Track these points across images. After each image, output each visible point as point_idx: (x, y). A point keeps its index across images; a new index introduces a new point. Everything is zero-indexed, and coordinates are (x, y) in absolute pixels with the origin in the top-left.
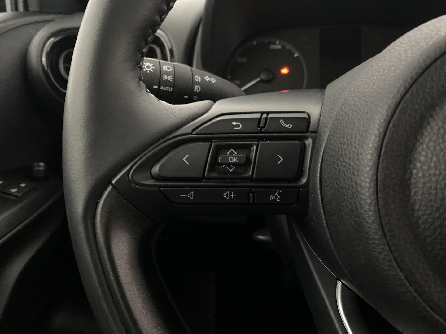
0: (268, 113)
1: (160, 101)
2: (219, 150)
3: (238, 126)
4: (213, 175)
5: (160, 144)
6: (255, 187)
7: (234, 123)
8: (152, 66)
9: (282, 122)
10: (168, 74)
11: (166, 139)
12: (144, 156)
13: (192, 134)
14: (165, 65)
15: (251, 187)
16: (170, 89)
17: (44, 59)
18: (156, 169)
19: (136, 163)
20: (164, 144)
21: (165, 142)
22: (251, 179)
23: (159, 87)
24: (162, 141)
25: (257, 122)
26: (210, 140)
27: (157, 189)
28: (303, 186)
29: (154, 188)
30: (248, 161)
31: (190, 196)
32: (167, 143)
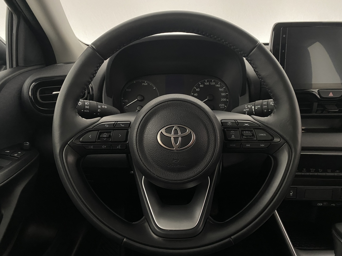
0: (118, 122)
1: (83, 118)
2: (101, 133)
3: (107, 126)
4: (99, 141)
5: (82, 132)
6: (112, 144)
7: (106, 125)
8: (81, 103)
9: (121, 125)
10: (87, 106)
11: (85, 130)
12: (77, 135)
13: (92, 129)
14: (86, 102)
15: (111, 144)
16: (88, 111)
17: (30, 93)
18: (81, 139)
19: (75, 138)
20: (84, 132)
21: (84, 131)
22: (111, 142)
23: (84, 111)
24: (83, 131)
25: (113, 125)
26: (98, 130)
27: (82, 145)
28: (127, 144)
29: (81, 145)
30: (110, 136)
31: (92, 147)
32: (85, 131)
